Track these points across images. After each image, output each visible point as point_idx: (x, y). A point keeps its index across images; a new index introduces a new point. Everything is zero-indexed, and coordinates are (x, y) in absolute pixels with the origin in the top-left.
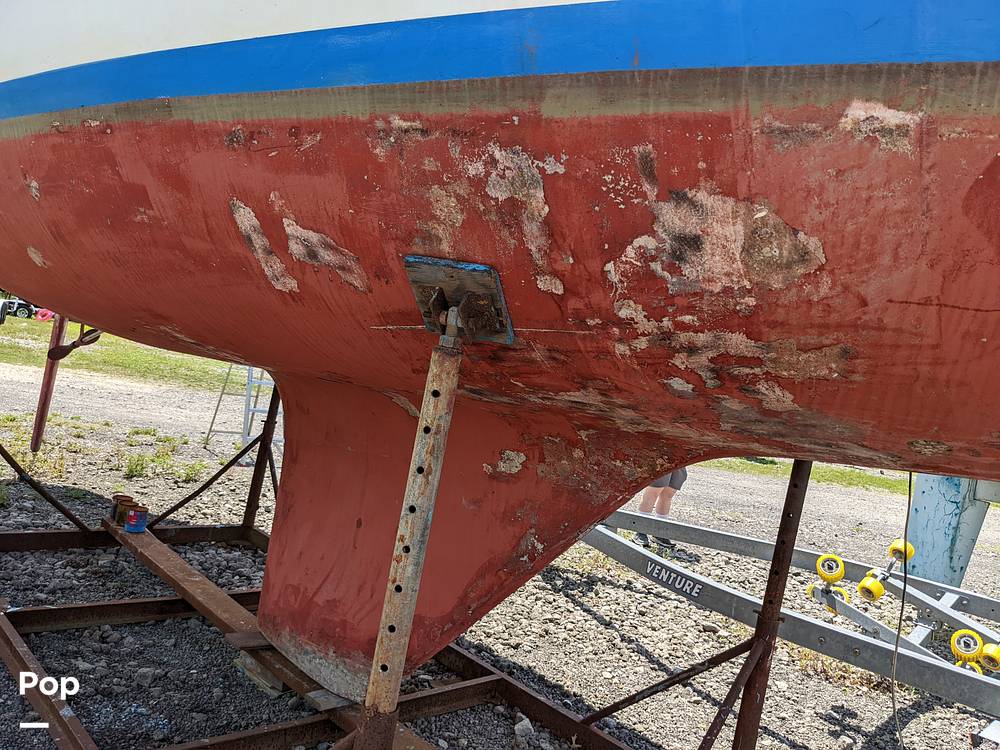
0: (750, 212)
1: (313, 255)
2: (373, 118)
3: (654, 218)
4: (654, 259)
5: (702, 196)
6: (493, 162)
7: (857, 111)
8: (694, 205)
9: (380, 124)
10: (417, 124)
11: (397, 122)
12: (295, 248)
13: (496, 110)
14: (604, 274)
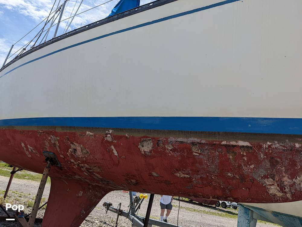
0: (80, 146)
1: (32, 151)
2: (37, 130)
3: (71, 146)
4: (72, 152)
5: (75, 143)
6: (51, 137)
7: (88, 133)
8: (74, 144)
9: (38, 131)
10: (42, 132)
11: (40, 131)
12: (29, 150)
13: (51, 130)
14: (67, 154)
